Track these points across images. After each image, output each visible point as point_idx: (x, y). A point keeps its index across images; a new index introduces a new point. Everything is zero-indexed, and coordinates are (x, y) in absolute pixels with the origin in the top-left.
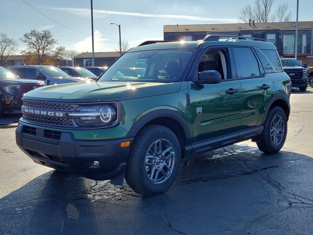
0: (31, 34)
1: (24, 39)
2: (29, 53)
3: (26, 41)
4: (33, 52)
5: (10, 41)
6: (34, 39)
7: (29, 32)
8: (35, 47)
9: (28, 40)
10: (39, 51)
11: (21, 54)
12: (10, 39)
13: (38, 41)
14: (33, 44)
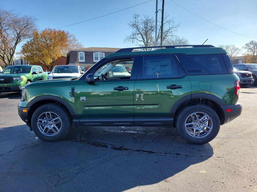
0: (250, 43)
1: (245, 47)
2: (248, 55)
3: (246, 48)
4: (250, 54)
5: (237, 49)
6: (252, 46)
7: (249, 42)
8: (252, 51)
9: (248, 47)
10: (254, 53)
11: (243, 56)
12: (237, 47)
13: (254, 47)
14: (251, 49)
